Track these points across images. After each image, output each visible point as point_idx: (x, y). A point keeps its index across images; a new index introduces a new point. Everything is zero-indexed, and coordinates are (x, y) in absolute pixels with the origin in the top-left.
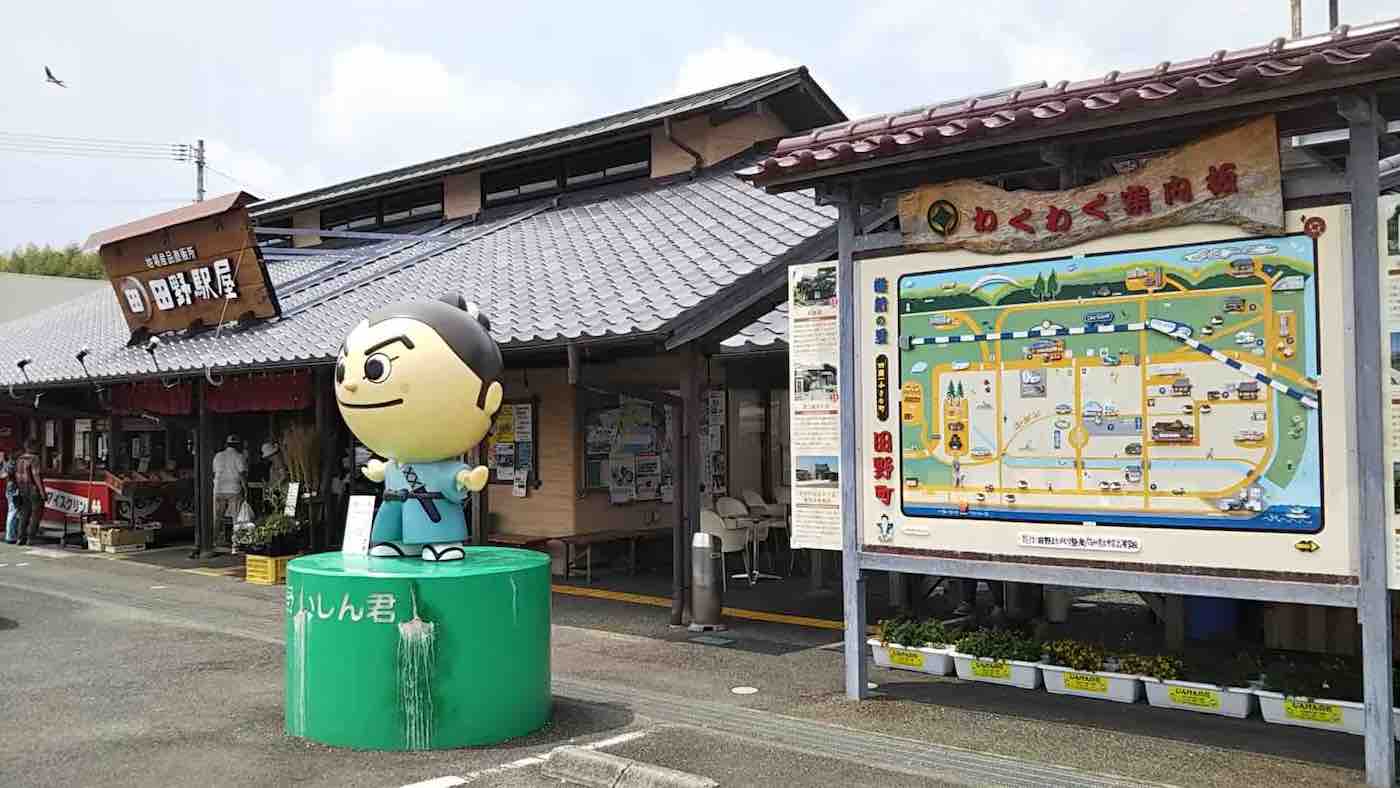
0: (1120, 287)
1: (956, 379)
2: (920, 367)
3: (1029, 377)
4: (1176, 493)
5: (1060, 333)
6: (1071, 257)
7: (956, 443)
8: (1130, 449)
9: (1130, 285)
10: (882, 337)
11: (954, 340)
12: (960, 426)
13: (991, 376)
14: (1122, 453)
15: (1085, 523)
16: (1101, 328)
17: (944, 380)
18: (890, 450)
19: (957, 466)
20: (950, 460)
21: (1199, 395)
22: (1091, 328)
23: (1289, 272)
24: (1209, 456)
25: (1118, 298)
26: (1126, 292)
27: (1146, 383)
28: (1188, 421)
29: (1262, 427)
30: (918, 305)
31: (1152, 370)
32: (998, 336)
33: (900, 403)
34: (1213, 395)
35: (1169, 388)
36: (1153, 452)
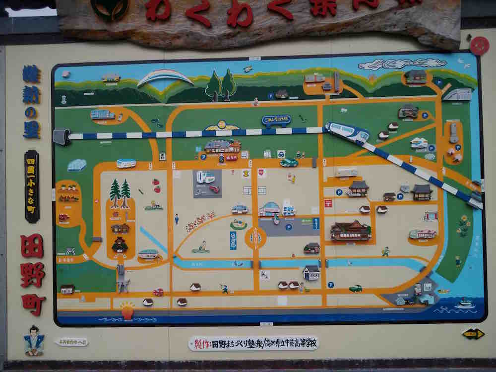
0: (297, 91)
1: (121, 178)
2: (78, 164)
3: (203, 177)
4: (353, 290)
5: (236, 133)
6: (247, 59)
7: (120, 246)
8: (310, 249)
9: (308, 89)
10: (32, 131)
11: (119, 137)
12: (125, 228)
13: (161, 175)
14: (300, 253)
15: (261, 324)
16: (279, 131)
17: (106, 179)
18: (41, 255)
19: (121, 271)
20: (113, 264)
21: (375, 196)
22: (269, 130)
23: (456, 84)
24: (385, 254)
25: (294, 102)
26: (303, 96)
27: (322, 185)
28: (365, 221)
29: (433, 226)
30: (77, 97)
31: (329, 172)
32: (169, 134)
33: (54, 204)
34: (389, 197)
35: (346, 190)
36: (330, 251)
